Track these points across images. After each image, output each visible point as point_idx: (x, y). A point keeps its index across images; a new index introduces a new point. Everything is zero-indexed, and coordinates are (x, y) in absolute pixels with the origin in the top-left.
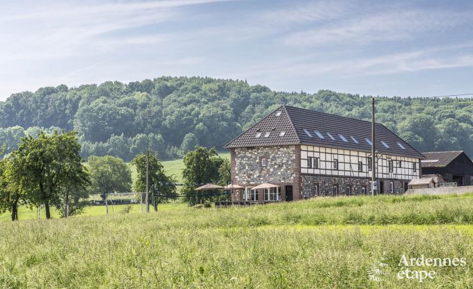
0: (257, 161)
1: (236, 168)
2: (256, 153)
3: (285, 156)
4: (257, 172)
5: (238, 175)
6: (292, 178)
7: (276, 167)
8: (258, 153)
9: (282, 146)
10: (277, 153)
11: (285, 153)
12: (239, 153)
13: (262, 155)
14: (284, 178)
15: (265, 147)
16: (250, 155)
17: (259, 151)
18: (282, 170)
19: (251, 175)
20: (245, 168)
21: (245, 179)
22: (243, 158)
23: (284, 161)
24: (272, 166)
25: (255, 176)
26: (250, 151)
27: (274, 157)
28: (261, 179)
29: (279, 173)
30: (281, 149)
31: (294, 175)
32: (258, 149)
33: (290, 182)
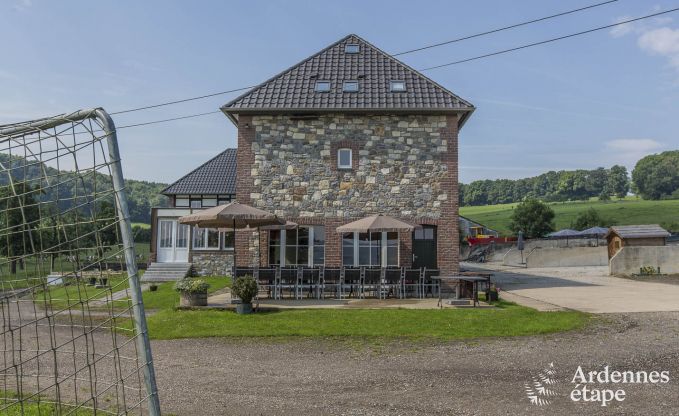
0: (326, 152)
1: (254, 172)
2: (320, 132)
3: (416, 144)
4: (324, 183)
5: (259, 190)
6: (437, 204)
7: (385, 171)
8: (329, 132)
9: (405, 115)
10: (388, 135)
11: (414, 135)
12: (266, 130)
13: (341, 137)
14: (411, 205)
15: (351, 114)
16: (302, 136)
17: (333, 127)
18: (404, 181)
19: (303, 191)
20: (284, 172)
21: (285, 204)
22: (276, 144)
23: (412, 158)
24: (372, 169)
25: (316, 196)
26: (301, 125)
27: (377, 144)
28: (338, 203)
29: (396, 189)
30: (402, 124)
31: (444, 197)
32: (329, 121)
33: (430, 214)
